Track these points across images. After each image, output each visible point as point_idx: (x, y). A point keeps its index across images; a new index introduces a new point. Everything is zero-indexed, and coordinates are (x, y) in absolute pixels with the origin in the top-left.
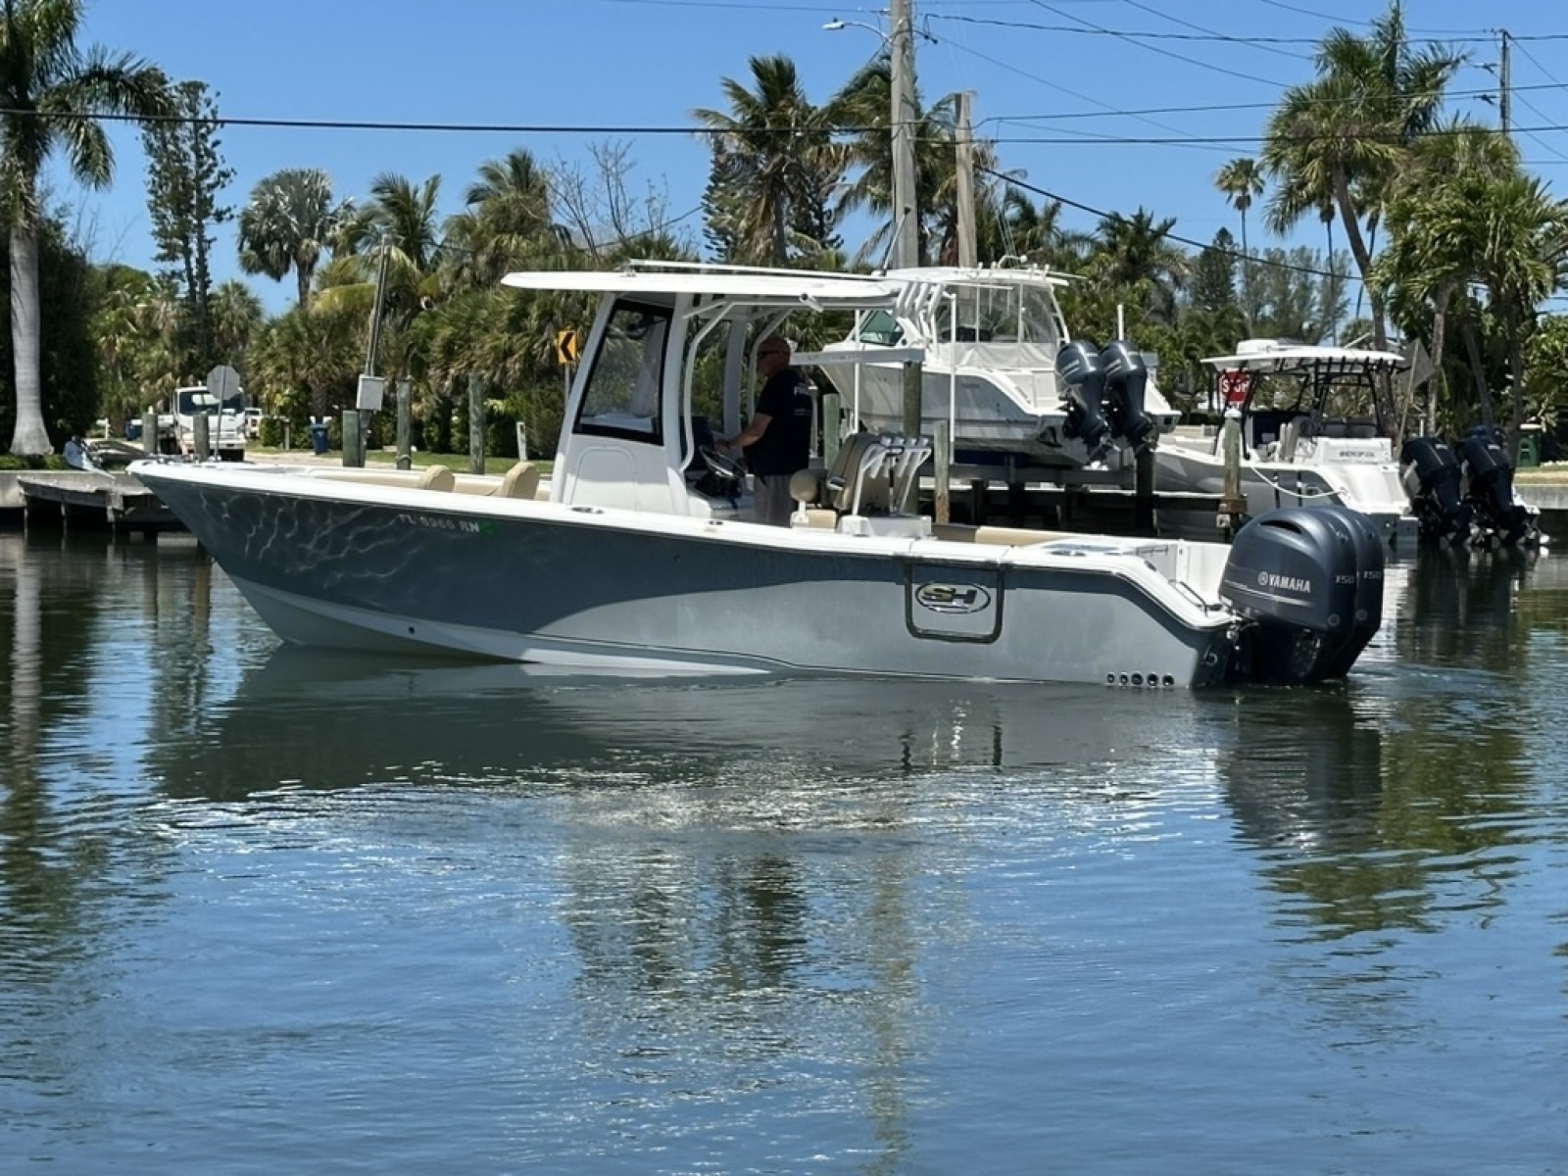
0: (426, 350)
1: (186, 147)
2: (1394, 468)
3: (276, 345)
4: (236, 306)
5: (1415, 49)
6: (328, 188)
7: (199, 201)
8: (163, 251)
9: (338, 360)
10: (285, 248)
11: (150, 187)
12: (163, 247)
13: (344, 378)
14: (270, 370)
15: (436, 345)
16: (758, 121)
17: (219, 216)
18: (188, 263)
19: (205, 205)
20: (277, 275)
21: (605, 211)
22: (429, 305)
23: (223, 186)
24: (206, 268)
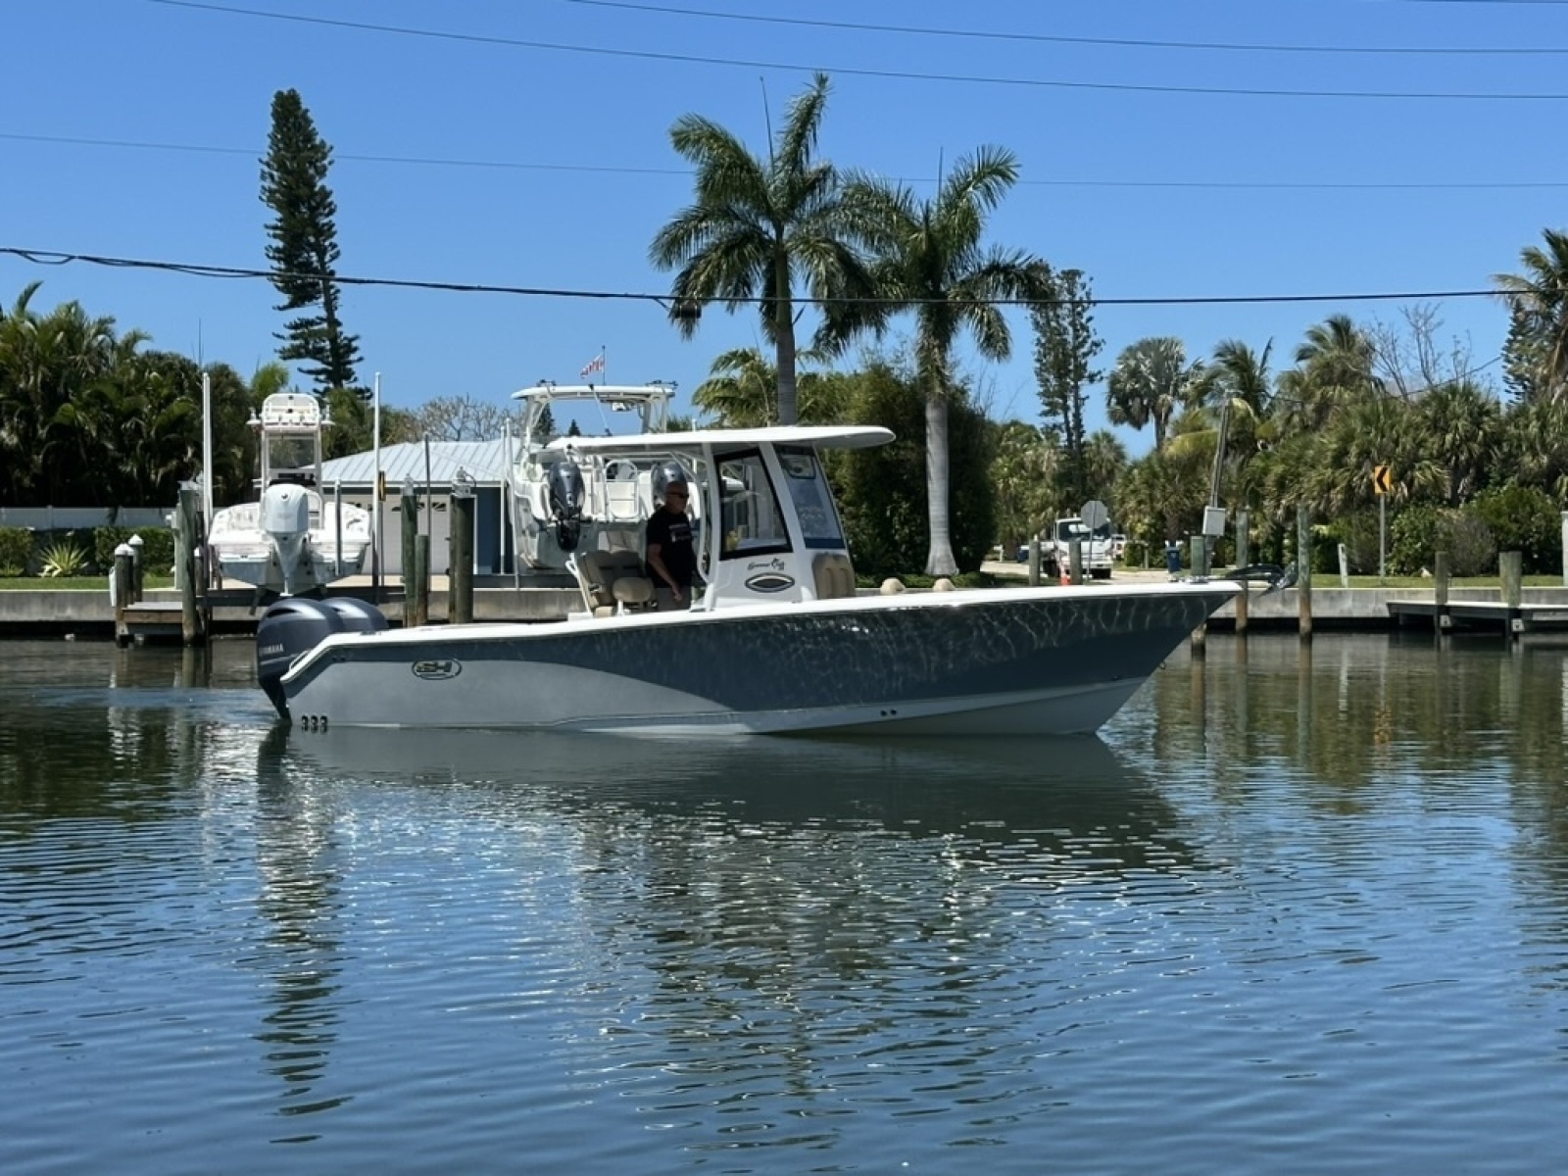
0: (1261, 485)
1: (1065, 323)
3: (1137, 482)
4: (1104, 451)
6: (1182, 353)
7: (1076, 366)
8: (1047, 408)
9: (1188, 494)
10: (1145, 402)
11: (1036, 357)
12: (1047, 405)
13: (1192, 509)
14: (1132, 504)
15: (1270, 480)
17: (1092, 378)
18: (1066, 417)
19: (1080, 370)
20: (1138, 425)
21: (1416, 364)
22: (1264, 446)
23: (1095, 354)
24: (1080, 420)
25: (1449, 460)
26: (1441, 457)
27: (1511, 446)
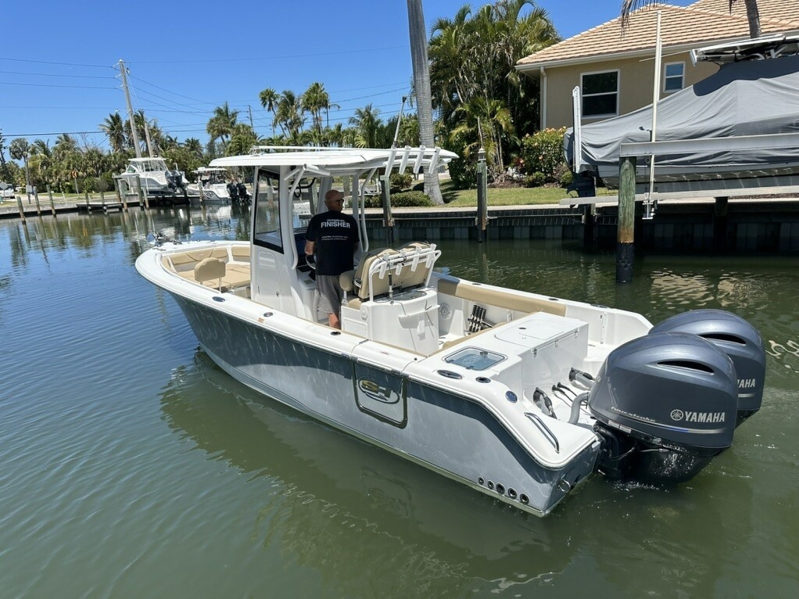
2: (226, 189)
3: (20, 174)
4: (13, 165)
5: (231, 111)
9: (35, 176)
10: (20, 154)
13: (36, 179)
14: (20, 179)
16: (112, 126)
20: (19, 159)
21: (84, 145)
22: (51, 164)
26: (92, 166)
27: (109, 163)
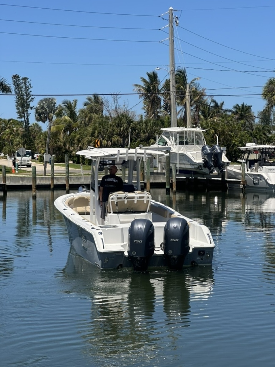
0: (74, 140)
1: (24, 92)
3: (42, 139)
4: (36, 128)
6: (55, 102)
7: (27, 105)
8: (19, 116)
9: (56, 142)
10: (46, 115)
11: (16, 102)
12: (19, 115)
13: (57, 146)
14: (40, 145)
15: (76, 139)
17: (31, 108)
18: (25, 119)
19: (28, 105)
20: (44, 122)
21: (114, 108)
22: (75, 130)
23: (32, 101)
24: (28, 120)
25: (122, 135)
26: (120, 134)
27: (138, 131)
